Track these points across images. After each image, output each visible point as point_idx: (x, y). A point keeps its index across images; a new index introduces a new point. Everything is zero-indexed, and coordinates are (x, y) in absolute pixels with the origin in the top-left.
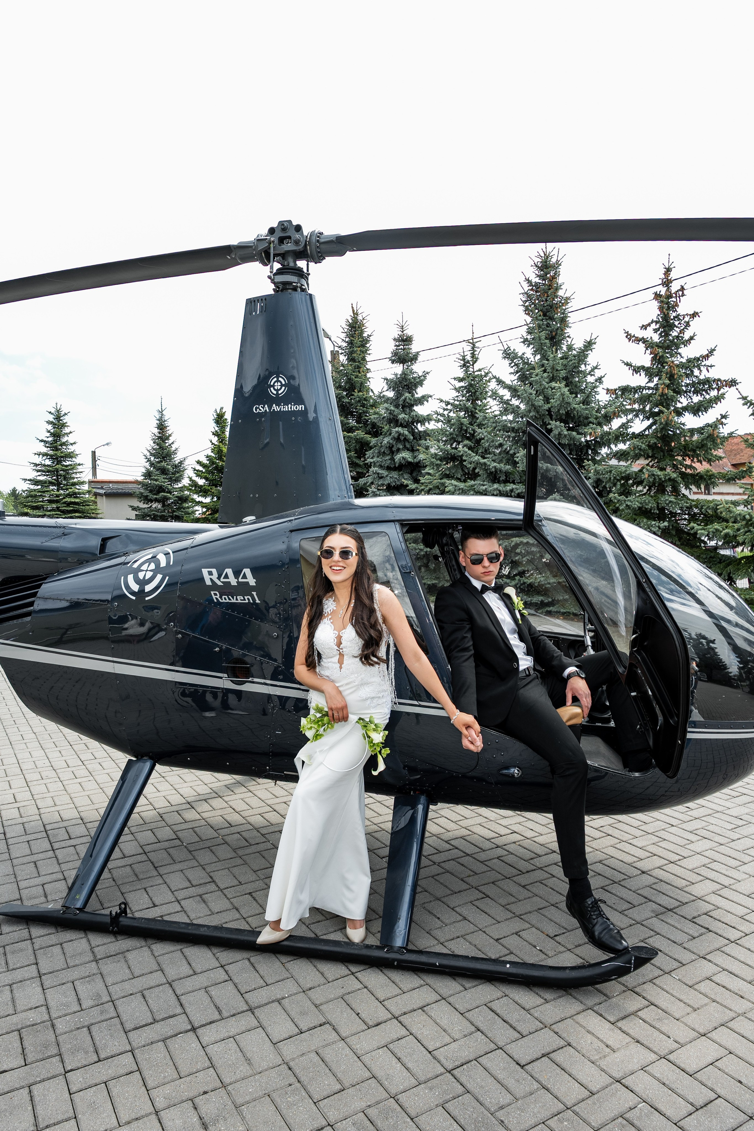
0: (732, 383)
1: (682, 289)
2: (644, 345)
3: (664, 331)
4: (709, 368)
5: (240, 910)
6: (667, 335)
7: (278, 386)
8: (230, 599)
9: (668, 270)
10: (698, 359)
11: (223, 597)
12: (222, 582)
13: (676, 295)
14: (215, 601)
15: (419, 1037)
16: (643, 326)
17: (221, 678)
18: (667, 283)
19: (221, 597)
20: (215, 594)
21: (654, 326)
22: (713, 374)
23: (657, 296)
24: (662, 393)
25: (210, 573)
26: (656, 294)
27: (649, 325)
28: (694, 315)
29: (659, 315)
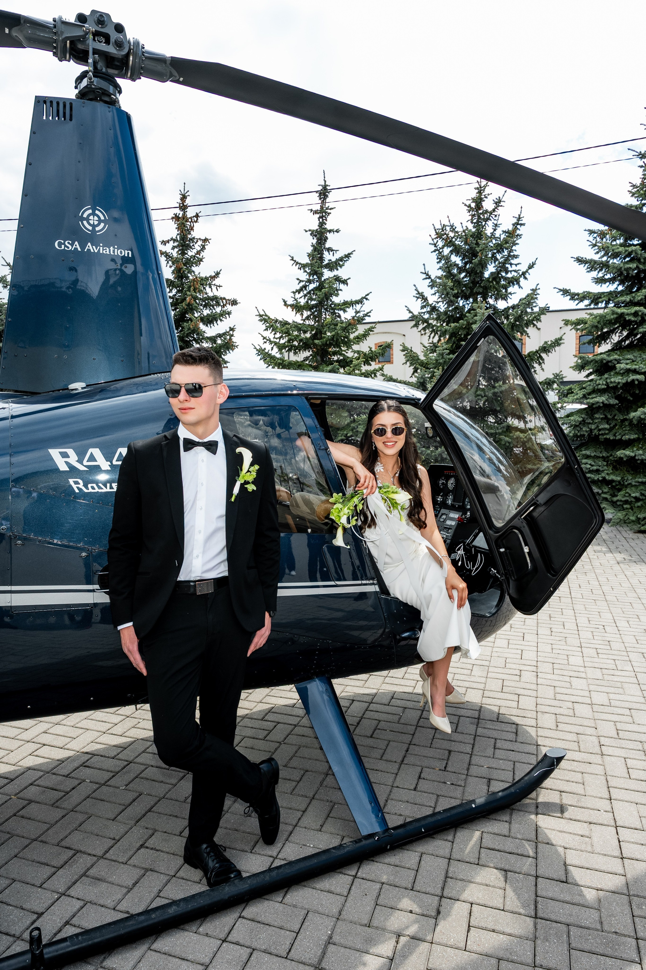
0: (234, 303)
1: (197, 216)
2: (166, 259)
3: (182, 249)
4: (218, 288)
5: (157, 869)
6: (183, 254)
7: (94, 220)
8: (100, 488)
9: (184, 197)
10: (206, 279)
11: (90, 486)
12: (85, 466)
13: (192, 219)
14: (77, 491)
15: (481, 902)
16: (163, 241)
17: (93, 591)
18: (183, 207)
19: (86, 486)
20: (76, 483)
21: (171, 244)
22: (220, 293)
23: (176, 218)
24: (189, 303)
25: (65, 455)
26: (176, 215)
27: (168, 241)
28: (206, 240)
29: (178, 234)
